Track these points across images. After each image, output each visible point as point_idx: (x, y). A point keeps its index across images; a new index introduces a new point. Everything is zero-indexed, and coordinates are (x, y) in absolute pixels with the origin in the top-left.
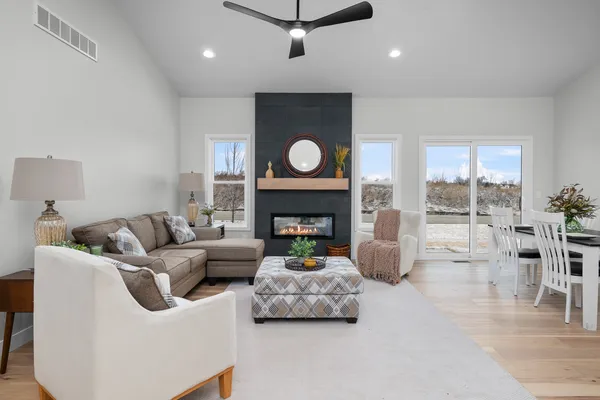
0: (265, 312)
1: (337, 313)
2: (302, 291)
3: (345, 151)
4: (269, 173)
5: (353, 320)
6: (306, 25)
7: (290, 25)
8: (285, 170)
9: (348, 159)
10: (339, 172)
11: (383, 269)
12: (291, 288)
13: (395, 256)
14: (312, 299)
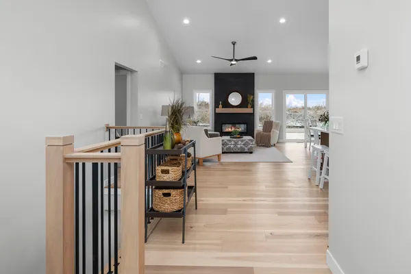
0: (225, 150)
1: (246, 150)
2: (236, 144)
3: (252, 97)
4: (220, 106)
5: (251, 153)
6: (236, 60)
7: (231, 60)
8: (227, 105)
9: (253, 101)
10: (249, 106)
11: (264, 142)
12: (233, 143)
13: (269, 138)
14: (239, 146)
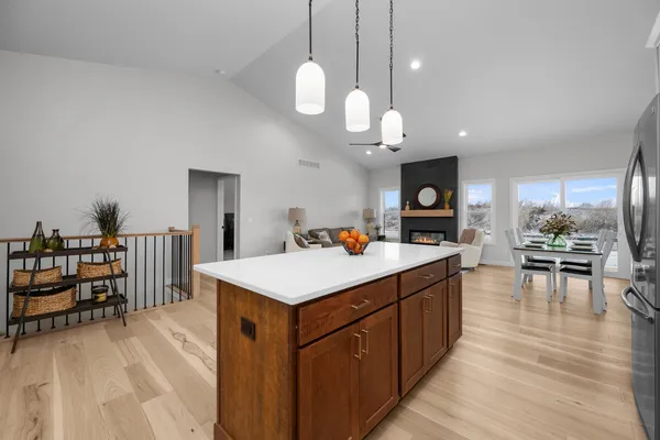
3: (451, 193)
4: (407, 207)
8: (417, 205)
10: (447, 206)
